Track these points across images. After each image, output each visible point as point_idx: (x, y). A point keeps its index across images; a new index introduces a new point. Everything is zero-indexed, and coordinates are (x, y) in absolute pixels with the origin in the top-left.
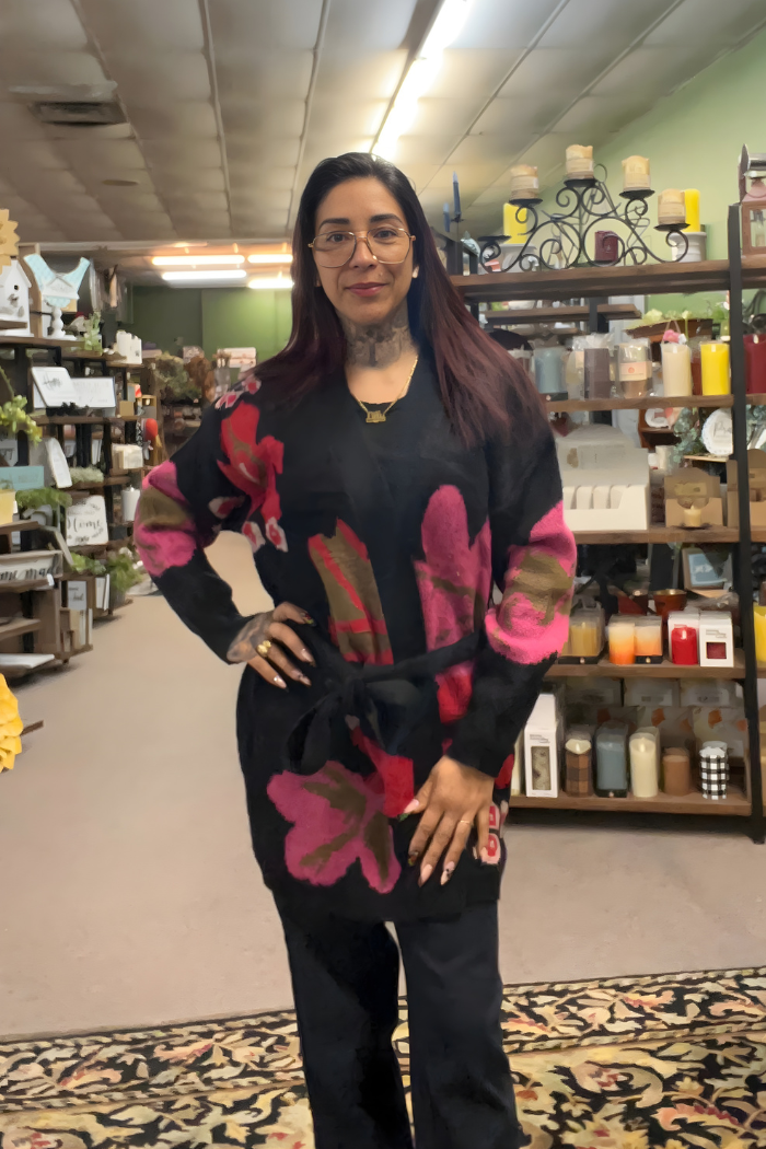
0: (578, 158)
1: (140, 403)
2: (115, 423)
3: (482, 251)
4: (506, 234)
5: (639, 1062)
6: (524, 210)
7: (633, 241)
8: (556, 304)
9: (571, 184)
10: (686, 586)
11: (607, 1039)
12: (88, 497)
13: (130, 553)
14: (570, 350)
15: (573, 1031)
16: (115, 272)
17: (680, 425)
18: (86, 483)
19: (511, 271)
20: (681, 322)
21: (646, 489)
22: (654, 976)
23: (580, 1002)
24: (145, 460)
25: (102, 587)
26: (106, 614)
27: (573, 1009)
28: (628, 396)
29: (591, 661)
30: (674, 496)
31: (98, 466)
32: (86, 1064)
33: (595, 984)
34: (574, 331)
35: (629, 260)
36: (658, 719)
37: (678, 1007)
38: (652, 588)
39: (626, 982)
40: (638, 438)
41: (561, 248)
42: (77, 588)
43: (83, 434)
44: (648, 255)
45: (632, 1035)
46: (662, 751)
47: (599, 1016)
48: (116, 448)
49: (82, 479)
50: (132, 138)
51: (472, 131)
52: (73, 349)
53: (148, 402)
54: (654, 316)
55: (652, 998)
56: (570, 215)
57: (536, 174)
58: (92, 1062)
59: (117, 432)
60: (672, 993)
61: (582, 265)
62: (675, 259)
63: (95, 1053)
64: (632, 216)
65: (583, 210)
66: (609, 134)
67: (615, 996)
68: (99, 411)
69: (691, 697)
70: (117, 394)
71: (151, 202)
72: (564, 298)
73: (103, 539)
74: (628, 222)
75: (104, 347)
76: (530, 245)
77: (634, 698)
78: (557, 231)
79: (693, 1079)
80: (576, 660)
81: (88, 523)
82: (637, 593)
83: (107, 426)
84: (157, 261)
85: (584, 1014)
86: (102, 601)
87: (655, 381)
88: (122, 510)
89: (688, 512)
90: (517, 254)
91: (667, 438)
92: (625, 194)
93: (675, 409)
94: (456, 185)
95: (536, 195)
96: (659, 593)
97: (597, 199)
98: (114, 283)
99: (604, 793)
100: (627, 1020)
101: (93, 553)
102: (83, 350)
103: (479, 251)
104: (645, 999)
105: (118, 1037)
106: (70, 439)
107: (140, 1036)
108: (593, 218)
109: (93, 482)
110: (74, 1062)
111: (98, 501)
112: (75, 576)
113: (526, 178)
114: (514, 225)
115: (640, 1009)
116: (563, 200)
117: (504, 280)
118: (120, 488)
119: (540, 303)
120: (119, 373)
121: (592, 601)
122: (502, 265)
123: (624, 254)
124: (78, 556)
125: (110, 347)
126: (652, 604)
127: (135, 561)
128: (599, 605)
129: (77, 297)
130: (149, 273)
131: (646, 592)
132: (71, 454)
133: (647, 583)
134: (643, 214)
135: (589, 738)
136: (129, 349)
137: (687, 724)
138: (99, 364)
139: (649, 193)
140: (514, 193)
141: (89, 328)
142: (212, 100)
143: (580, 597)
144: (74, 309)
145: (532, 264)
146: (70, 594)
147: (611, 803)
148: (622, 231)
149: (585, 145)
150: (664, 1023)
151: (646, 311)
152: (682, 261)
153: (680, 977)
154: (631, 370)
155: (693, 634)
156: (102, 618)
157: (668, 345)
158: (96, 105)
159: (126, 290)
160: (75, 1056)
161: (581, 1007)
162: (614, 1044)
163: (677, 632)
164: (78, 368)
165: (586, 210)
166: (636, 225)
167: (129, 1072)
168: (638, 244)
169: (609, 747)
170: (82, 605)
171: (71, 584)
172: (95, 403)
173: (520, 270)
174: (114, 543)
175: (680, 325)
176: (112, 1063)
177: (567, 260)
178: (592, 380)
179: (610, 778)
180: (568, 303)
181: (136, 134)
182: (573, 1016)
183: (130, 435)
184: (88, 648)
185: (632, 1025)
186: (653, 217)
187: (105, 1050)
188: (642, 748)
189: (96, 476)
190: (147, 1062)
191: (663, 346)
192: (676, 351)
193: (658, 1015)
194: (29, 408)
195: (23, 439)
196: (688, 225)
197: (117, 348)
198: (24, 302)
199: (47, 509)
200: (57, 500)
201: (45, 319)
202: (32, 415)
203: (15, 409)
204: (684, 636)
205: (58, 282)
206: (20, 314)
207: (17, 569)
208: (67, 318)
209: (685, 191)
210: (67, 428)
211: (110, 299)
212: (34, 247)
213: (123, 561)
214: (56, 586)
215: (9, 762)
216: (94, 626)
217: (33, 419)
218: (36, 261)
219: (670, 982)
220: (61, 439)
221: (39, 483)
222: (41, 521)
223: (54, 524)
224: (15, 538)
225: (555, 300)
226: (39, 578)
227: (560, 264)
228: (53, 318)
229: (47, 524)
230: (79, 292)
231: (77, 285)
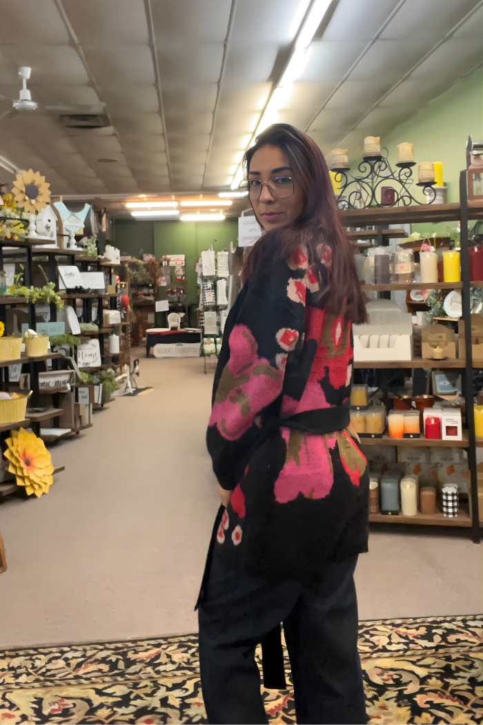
0: (370, 144)
1: (119, 287)
2: (105, 297)
5: (406, 668)
6: (340, 174)
7: (403, 192)
8: (358, 229)
9: (367, 159)
10: (434, 393)
11: (387, 654)
12: (89, 340)
13: (113, 371)
14: (366, 256)
15: (367, 649)
16: (105, 211)
17: (431, 300)
18: (88, 332)
20: (432, 240)
21: (411, 337)
22: (415, 619)
23: (371, 632)
24: (122, 319)
25: (98, 390)
26: (100, 406)
27: (367, 636)
28: (400, 282)
29: (377, 436)
30: (427, 341)
31: (95, 322)
32: (89, 661)
33: (380, 622)
34: (369, 244)
35: (401, 203)
36: (417, 469)
37: (429, 637)
38: (414, 395)
39: (398, 622)
40: (406, 308)
41: (361, 197)
42: (84, 391)
43: (87, 304)
44: (412, 200)
45: (401, 653)
46: (421, 486)
47: (382, 641)
48: (106, 312)
49: (86, 330)
50: (114, 135)
52: (81, 255)
53: (123, 286)
54: (415, 236)
55: (414, 632)
56: (367, 177)
57: (347, 154)
58: (93, 659)
59: (106, 303)
60: (425, 629)
61: (373, 206)
62: (428, 203)
63: (94, 655)
64: (403, 178)
65: (374, 174)
66: (390, 129)
67: (392, 630)
68: (96, 291)
69: (436, 458)
70: (106, 281)
71: (125, 172)
72: (362, 225)
73: (98, 363)
74: (400, 181)
75: (98, 254)
76: (343, 195)
77: (403, 457)
78: (359, 187)
79: (437, 678)
80: (369, 436)
81: (90, 355)
82: (405, 397)
83: (100, 299)
84: (129, 205)
85: (374, 639)
86: (98, 399)
87: (416, 274)
88: (109, 347)
89: (435, 350)
91: (423, 307)
92: (399, 165)
93: (428, 290)
95: (346, 165)
96: (418, 397)
97: (383, 168)
98: (104, 218)
99: (385, 513)
100: (399, 643)
101: (92, 371)
102: (86, 253)
104: (409, 631)
105: (107, 645)
106: (79, 307)
107: (120, 645)
108: (380, 179)
109: (92, 331)
110: (82, 659)
111: (96, 342)
112: (82, 384)
113: (341, 156)
115: (406, 638)
116: (362, 168)
118: (107, 335)
119: (349, 228)
120: (107, 270)
121: (379, 401)
123: (398, 200)
124: (84, 374)
125: (102, 255)
126: (414, 404)
127: (116, 376)
128: (383, 404)
129: (83, 226)
130: (124, 212)
131: (410, 397)
132: (80, 315)
133: (411, 391)
134: (410, 175)
135: (376, 479)
136: (113, 255)
137: (435, 474)
138: (96, 264)
139: (413, 164)
140: (335, 165)
141: (90, 244)
142: (159, 112)
143: (372, 399)
144: (82, 233)
145: (344, 206)
146: (80, 395)
147: (390, 518)
148: (396, 186)
149: (375, 136)
150: (421, 646)
151: (411, 233)
152: (433, 203)
153: (430, 620)
154: (402, 267)
155: (438, 421)
156: (98, 409)
157: (424, 253)
158: (94, 116)
159: (111, 222)
160: (83, 656)
161: (372, 635)
162: (391, 657)
163: (428, 420)
164: (83, 266)
165: (376, 175)
166: (405, 183)
167: (113, 666)
168: (407, 194)
169: (388, 486)
170: (87, 401)
171: (80, 389)
172: (93, 287)
174: (104, 366)
175: (431, 241)
176: (104, 660)
177: (365, 203)
178: (379, 273)
179: (389, 504)
180: (365, 229)
181: (117, 133)
182: (367, 641)
183: (113, 306)
184: (90, 425)
185: (402, 647)
186: (415, 178)
187: (100, 653)
188: (408, 486)
189: (94, 328)
190: (123, 660)
191: (421, 254)
192: (429, 257)
193: (417, 641)
194: (56, 289)
195: (53, 307)
196: (436, 183)
197: (105, 255)
198: (54, 229)
199: (67, 347)
200: (72, 341)
201: (66, 239)
202: (58, 293)
203: (49, 290)
204: (433, 422)
205: (73, 217)
206: (52, 236)
207: (49, 381)
208: (78, 238)
209: (434, 163)
210: (78, 301)
211: (102, 227)
212: (59, 197)
213: (109, 376)
214: (72, 390)
215: (46, 489)
216: (93, 413)
217: (58, 295)
218: (60, 205)
219: (424, 622)
220: (75, 307)
221: (62, 332)
222: (63, 353)
223: (71, 356)
224: (49, 363)
225: (358, 227)
226: (63, 385)
227: (361, 206)
228: (70, 238)
229: (67, 355)
230: (85, 223)
231: (83, 219)
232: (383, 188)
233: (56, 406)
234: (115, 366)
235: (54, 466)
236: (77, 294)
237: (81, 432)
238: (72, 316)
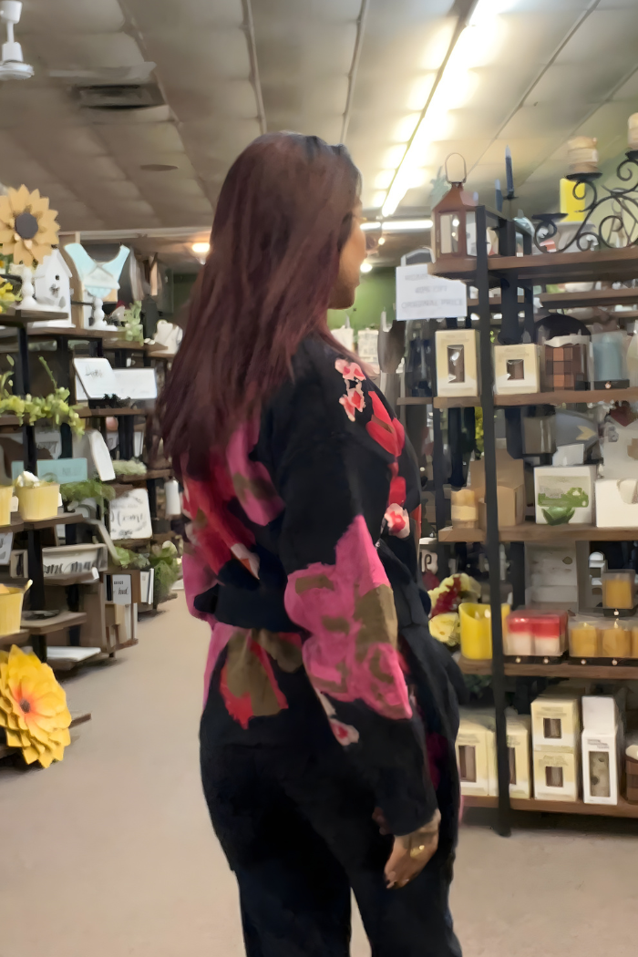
3: (537, 230)
4: (562, 211)
6: (583, 185)
8: (617, 286)
9: (633, 155)
12: (131, 489)
13: (173, 546)
14: (632, 334)
16: (156, 259)
18: (129, 476)
19: (568, 251)
25: (146, 579)
26: (151, 608)
31: (141, 459)
41: (622, 225)
42: (122, 581)
43: (126, 426)
49: (125, 472)
50: (171, 121)
51: (526, 102)
52: (115, 339)
56: (633, 190)
57: (596, 146)
68: (141, 403)
70: (159, 384)
71: (193, 187)
72: (625, 278)
73: (146, 532)
75: (145, 338)
76: (588, 222)
78: (618, 207)
81: (131, 517)
84: (198, 248)
86: (147, 595)
88: (165, 502)
90: (574, 233)
94: (508, 160)
95: (595, 168)
98: (154, 273)
101: (137, 547)
102: (123, 334)
103: (533, 230)
106: (112, 432)
109: (135, 475)
111: (141, 494)
112: (120, 569)
113: (584, 151)
114: (571, 202)
116: (625, 174)
117: (561, 260)
118: (162, 481)
119: (599, 284)
120: (160, 363)
122: (557, 244)
124: (122, 550)
125: (152, 338)
129: (118, 287)
130: (190, 261)
132: (114, 446)
136: (170, 339)
138: (141, 355)
140: (572, 167)
141: (130, 318)
142: (252, 78)
144: (115, 299)
145: (590, 243)
146: (115, 588)
156: (147, 613)
158: (134, 87)
159: (166, 278)
164: (119, 359)
170: (127, 599)
171: (115, 578)
172: (136, 396)
173: (577, 250)
174: (158, 537)
177: (629, 238)
180: (630, 285)
181: (176, 117)
184: (132, 642)
189: (138, 468)
194: (71, 400)
195: (66, 431)
197: (158, 338)
198: (65, 292)
199: (91, 503)
200: (101, 493)
201: (86, 311)
202: (74, 407)
203: (58, 401)
205: (98, 271)
206: (62, 304)
207: (62, 562)
208: (108, 308)
210: (110, 421)
211: (151, 288)
212: (74, 236)
213: (167, 555)
214: (101, 579)
215: (58, 754)
216: (138, 620)
217: (76, 411)
218: (76, 250)
220: (104, 431)
221: (82, 476)
222: (85, 514)
223: (98, 517)
224: (60, 531)
225: (616, 281)
226: (84, 571)
227: (621, 243)
228: (94, 309)
229: (91, 517)
230: (120, 282)
231: (117, 274)
233: (74, 607)
234: (177, 537)
235: (71, 713)
236: (108, 410)
238: (100, 447)
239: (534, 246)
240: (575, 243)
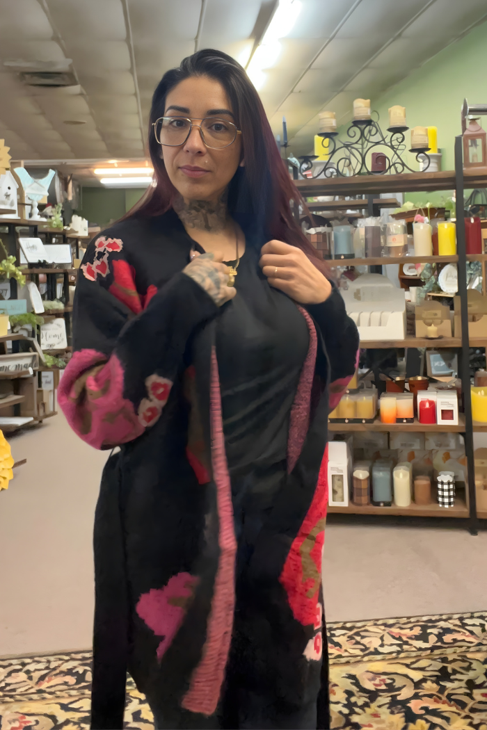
0: (360, 107)
2: (72, 272)
3: (301, 165)
4: (316, 155)
5: (399, 672)
6: (327, 140)
7: (395, 159)
8: (347, 198)
9: (356, 123)
10: (429, 374)
11: (379, 657)
12: (54, 319)
14: (356, 227)
15: (358, 652)
16: (71, 178)
17: (424, 274)
18: (53, 310)
19: (320, 177)
20: (426, 210)
21: (404, 314)
22: (409, 618)
23: (362, 634)
27: (358, 638)
28: (392, 256)
29: (369, 421)
30: (421, 318)
31: (61, 300)
32: (53, 673)
33: (371, 623)
34: (359, 215)
35: (393, 171)
36: (411, 456)
37: (424, 637)
38: (408, 376)
39: (391, 622)
40: (398, 282)
41: (350, 163)
42: (48, 376)
43: (51, 280)
44: (405, 168)
45: (394, 655)
46: (415, 475)
47: (373, 643)
48: (72, 288)
49: (51, 308)
50: (81, 94)
51: (295, 90)
52: (45, 226)
54: (408, 206)
55: (407, 632)
56: (356, 143)
57: (335, 117)
58: (58, 671)
59: (72, 278)
60: (420, 628)
61: (364, 174)
62: (421, 170)
63: (59, 666)
64: (395, 143)
65: (364, 139)
66: (381, 91)
67: (384, 630)
68: (61, 265)
69: (431, 444)
70: (72, 254)
71: (95, 135)
72: (352, 194)
73: (64, 345)
74: (392, 147)
75: (64, 225)
76: (330, 161)
77: (396, 444)
78: (348, 153)
79: (433, 682)
80: (359, 421)
81: (54, 336)
82: (398, 379)
83: (66, 275)
84: (98, 172)
85: (365, 641)
87: (409, 247)
89: (429, 328)
90: (323, 167)
91: (416, 282)
93: (422, 264)
94: (284, 123)
95: (335, 129)
96: (411, 379)
97: (373, 132)
98: (70, 185)
99: (377, 504)
100: (392, 645)
101: (58, 354)
102: (50, 224)
103: (299, 165)
104: (403, 631)
105: (73, 655)
106: (43, 283)
107: (87, 655)
108: (370, 145)
109: (57, 310)
110: (46, 672)
111: (61, 321)
112: (46, 368)
113: (328, 119)
114: (321, 149)
115: (400, 639)
116: (352, 133)
117: (315, 183)
119: (337, 198)
120: (74, 242)
121: (370, 383)
122: (313, 174)
123: (390, 167)
124: (48, 356)
125: (68, 226)
126: (407, 386)
128: (374, 386)
129: (48, 194)
130: (93, 179)
131: (403, 379)
132: (44, 292)
133: (404, 373)
134: (402, 141)
135: (368, 468)
136: (80, 226)
137: (430, 461)
138: (61, 236)
139: (405, 129)
140: (321, 129)
141: (54, 214)
142: (131, 71)
143: (362, 381)
144: (46, 202)
145: (332, 173)
146: (43, 380)
147: (382, 510)
148: (388, 152)
149: (365, 98)
150: (415, 647)
151: (404, 203)
152: (427, 171)
153: (425, 619)
154: (394, 239)
155: (433, 405)
157: (417, 224)
158: (59, 73)
159: (78, 190)
160: (47, 668)
161: (363, 637)
162: (383, 660)
163: (423, 403)
164: (47, 238)
165: (366, 140)
166: (397, 149)
167: (80, 678)
168: (399, 161)
169: (380, 475)
170: (51, 387)
171: (43, 374)
172: (58, 261)
173: (325, 177)
175: (425, 211)
176: (69, 672)
177: (354, 170)
178: (370, 246)
179: (381, 494)
180: (355, 198)
181: (84, 92)
182: (358, 643)
184: (53, 414)
185: (396, 648)
186: (408, 144)
187: (65, 664)
188: (401, 475)
189: (60, 306)
191: (414, 224)
192: (422, 228)
193: (410, 642)
194: (17, 264)
195: (14, 283)
196: (430, 149)
197: (72, 226)
198: (14, 197)
199: (28, 327)
200: (35, 321)
201: (27, 209)
202: (19, 268)
203: (9, 264)
204: (427, 406)
205: (35, 184)
206: (12, 204)
207: (9, 364)
208: (41, 207)
209: (428, 128)
210: (41, 276)
211: (68, 195)
212: (20, 163)
214: (34, 374)
215: (5, 485)
217: (20, 270)
218: (21, 171)
219: (418, 621)
220: (37, 283)
221: (24, 310)
222: (25, 334)
223: (33, 336)
224: (9, 345)
225: (347, 196)
226: (24, 370)
227: (350, 174)
228: (32, 208)
229: (29, 336)
230: (49, 191)
231: (47, 186)
232: (373, 154)
233: (17, 392)
235: (14, 458)
236: (41, 269)
237: (45, 421)
238: (35, 293)
239: (299, 174)
240: (323, 172)
